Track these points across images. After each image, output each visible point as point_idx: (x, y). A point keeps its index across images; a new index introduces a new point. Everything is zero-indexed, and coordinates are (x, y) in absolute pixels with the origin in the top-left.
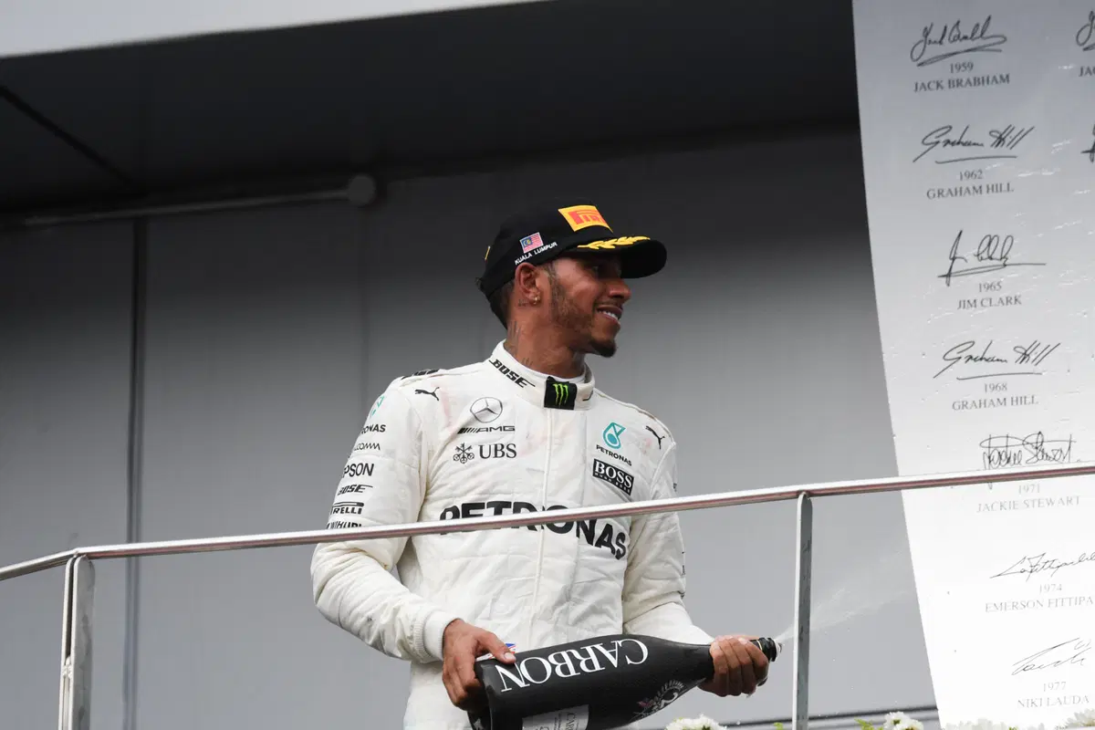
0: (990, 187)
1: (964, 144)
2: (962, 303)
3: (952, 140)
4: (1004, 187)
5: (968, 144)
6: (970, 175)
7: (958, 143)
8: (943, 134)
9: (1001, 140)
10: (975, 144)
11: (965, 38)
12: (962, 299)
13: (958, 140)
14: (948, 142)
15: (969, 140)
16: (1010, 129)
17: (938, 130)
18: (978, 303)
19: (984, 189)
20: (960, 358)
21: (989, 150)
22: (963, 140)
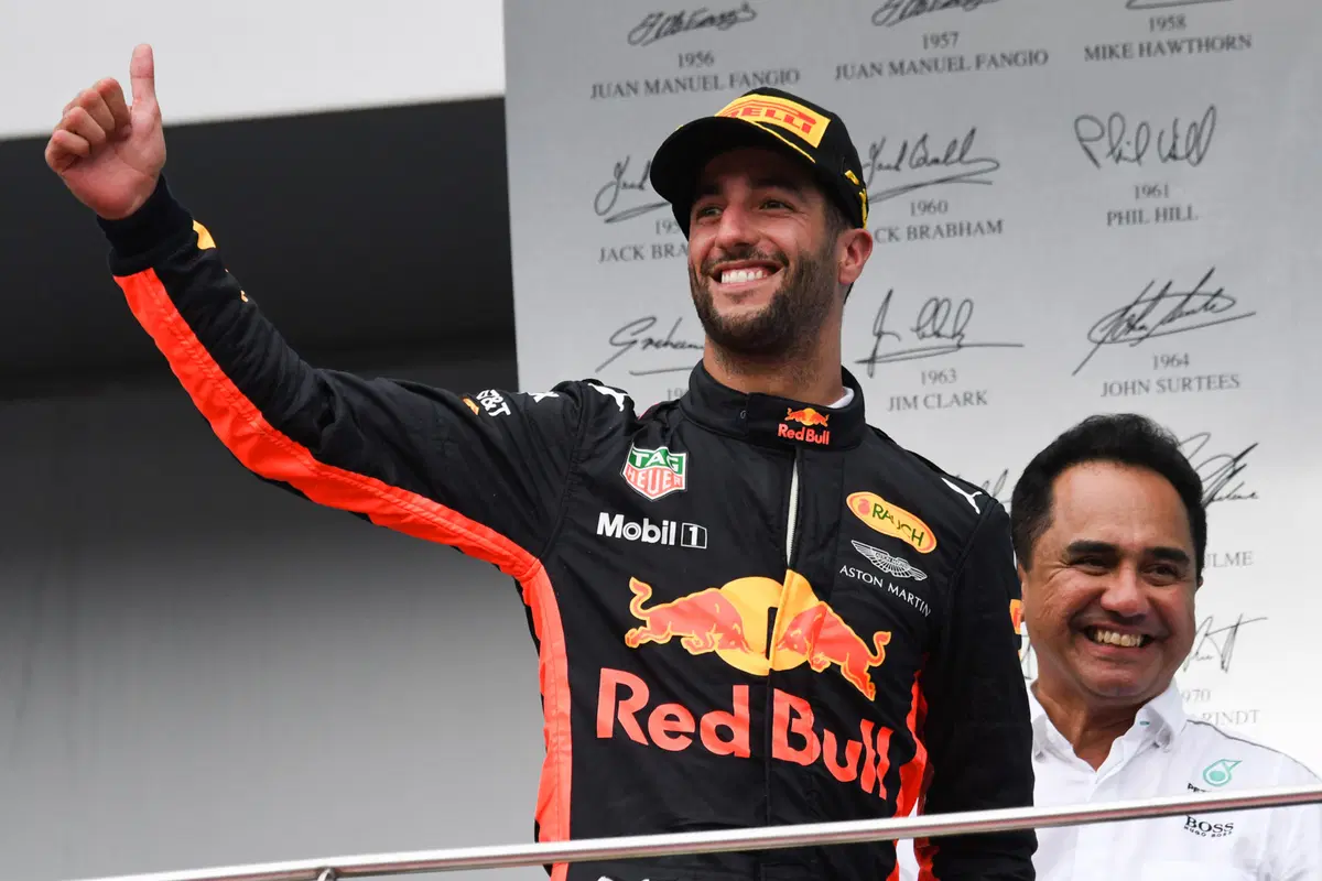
1: (675, 346)
3: (656, 340)
5: (681, 345)
7: (666, 344)
8: (643, 330)
13: (665, 340)
14: (650, 341)
15: (682, 340)
17: (635, 323)
22: (674, 340)
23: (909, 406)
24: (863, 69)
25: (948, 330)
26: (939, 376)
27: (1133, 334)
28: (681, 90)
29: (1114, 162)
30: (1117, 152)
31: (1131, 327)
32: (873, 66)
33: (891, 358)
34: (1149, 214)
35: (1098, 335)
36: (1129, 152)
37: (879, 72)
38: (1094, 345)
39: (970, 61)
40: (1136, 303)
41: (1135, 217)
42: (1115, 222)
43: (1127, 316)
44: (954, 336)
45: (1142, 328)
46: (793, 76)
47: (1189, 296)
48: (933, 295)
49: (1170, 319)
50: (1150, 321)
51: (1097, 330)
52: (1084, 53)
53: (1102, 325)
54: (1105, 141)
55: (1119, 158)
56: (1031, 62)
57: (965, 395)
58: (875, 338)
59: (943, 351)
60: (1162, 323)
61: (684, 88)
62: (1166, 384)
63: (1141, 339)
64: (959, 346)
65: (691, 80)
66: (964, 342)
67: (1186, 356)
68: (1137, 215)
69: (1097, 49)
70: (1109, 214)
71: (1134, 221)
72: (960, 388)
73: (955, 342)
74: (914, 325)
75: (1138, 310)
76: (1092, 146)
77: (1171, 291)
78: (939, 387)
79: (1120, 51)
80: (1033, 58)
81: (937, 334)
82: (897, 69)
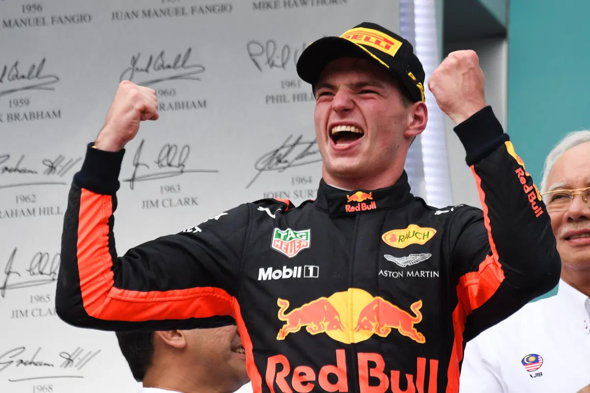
0: (42, 210)
1: (20, 171)
2: (15, 313)
3: (9, 168)
4: (55, 211)
5: (24, 171)
6: (25, 199)
7: (15, 170)
8: (2, 163)
9: (52, 168)
10: (29, 171)
11: (23, 77)
12: (15, 310)
13: (15, 168)
14: (6, 169)
15: (24, 168)
16: (61, 158)
18: (29, 313)
19: (37, 212)
20: (12, 362)
21: (41, 177)
22: (20, 168)
23: (153, 206)
24: (127, 14)
25: (175, 162)
26: (170, 189)
27: (281, 165)
28: (24, 26)
29: (269, 67)
30: (271, 62)
31: (279, 161)
32: (133, 13)
33: (143, 178)
34: (289, 97)
35: (260, 166)
36: (278, 62)
37: (137, 16)
38: (257, 171)
39: (188, 10)
40: (282, 147)
41: (282, 99)
42: (270, 101)
43: (277, 155)
44: (179, 165)
45: (286, 162)
46: (87, 18)
47: (312, 143)
48: (166, 143)
49: (301, 156)
50: (290, 158)
51: (260, 163)
52: (252, 5)
53: (262, 161)
54: (265, 55)
55: (272, 65)
56: (222, 10)
57: (185, 199)
58: (134, 168)
59: (173, 174)
60: (297, 159)
61: (25, 25)
62: (299, 194)
63: (284, 168)
64: (182, 172)
65: (29, 20)
66: (185, 169)
67: (310, 178)
68: (283, 98)
69: (260, 4)
70: (267, 97)
71: (281, 101)
72: (182, 195)
73: (179, 170)
74: (157, 160)
75: (283, 151)
76: (257, 58)
77: (302, 140)
78: (170, 195)
79: (273, 4)
80: (223, 8)
81: (170, 165)
82: (147, 14)
